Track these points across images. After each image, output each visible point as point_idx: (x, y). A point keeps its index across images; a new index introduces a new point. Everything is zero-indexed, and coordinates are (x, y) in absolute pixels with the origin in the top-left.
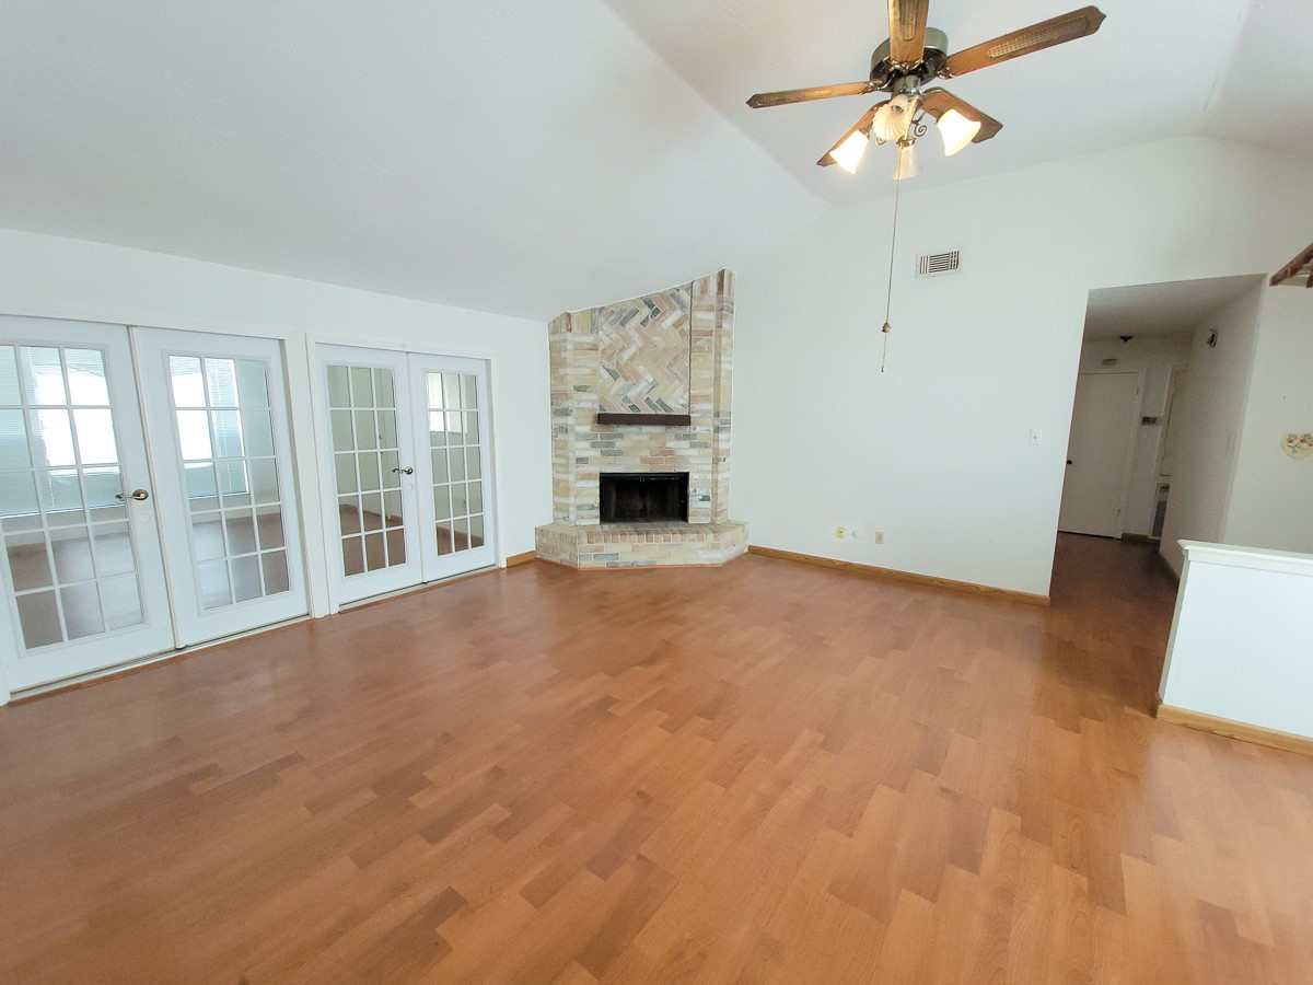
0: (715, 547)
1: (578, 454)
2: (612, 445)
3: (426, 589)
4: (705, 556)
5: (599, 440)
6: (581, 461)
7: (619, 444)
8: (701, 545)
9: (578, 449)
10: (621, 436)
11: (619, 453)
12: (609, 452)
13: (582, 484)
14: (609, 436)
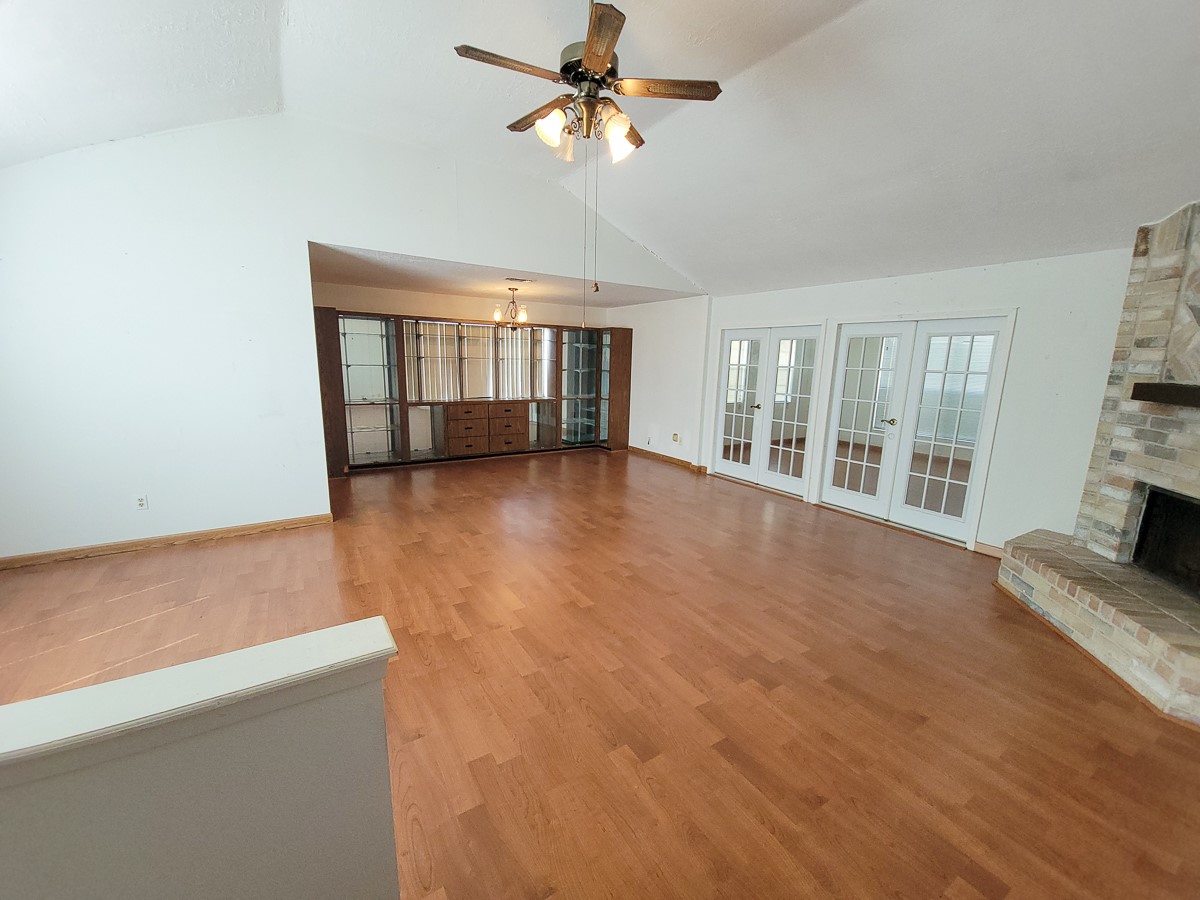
0: (1162, 671)
1: (1116, 445)
2: (1162, 437)
3: (886, 526)
4: (1139, 675)
5: (1148, 427)
6: (1118, 455)
7: (1174, 438)
8: (1138, 647)
9: (1119, 437)
10: (1180, 425)
11: (1170, 455)
12: (1158, 451)
13: (1108, 491)
14: (1162, 424)
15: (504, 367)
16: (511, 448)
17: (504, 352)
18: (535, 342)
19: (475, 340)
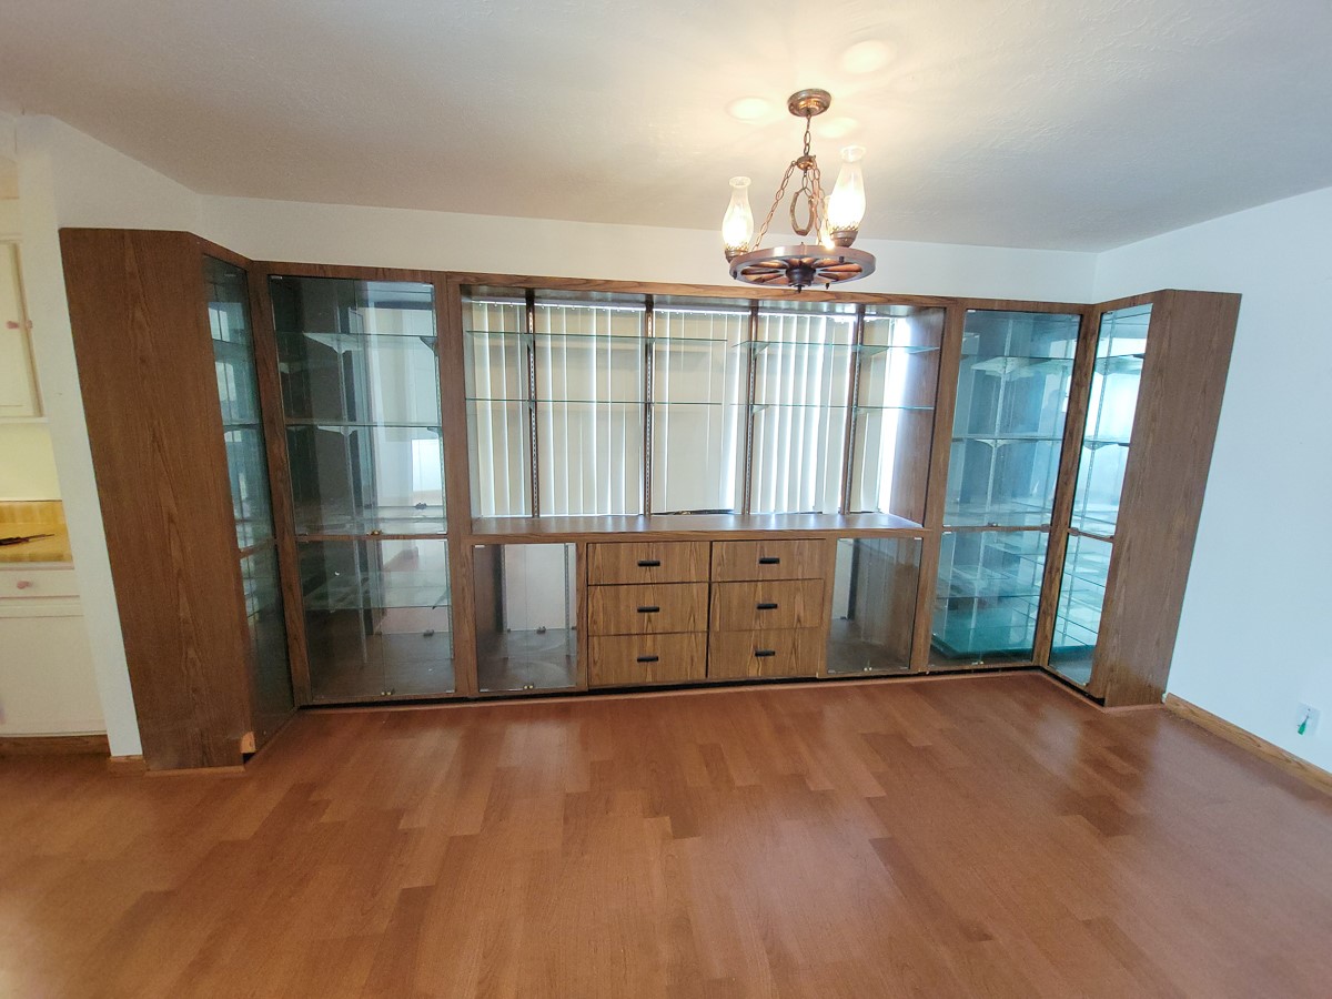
15: (771, 431)
16: (773, 668)
17: (773, 386)
18: (864, 357)
19: (691, 351)
